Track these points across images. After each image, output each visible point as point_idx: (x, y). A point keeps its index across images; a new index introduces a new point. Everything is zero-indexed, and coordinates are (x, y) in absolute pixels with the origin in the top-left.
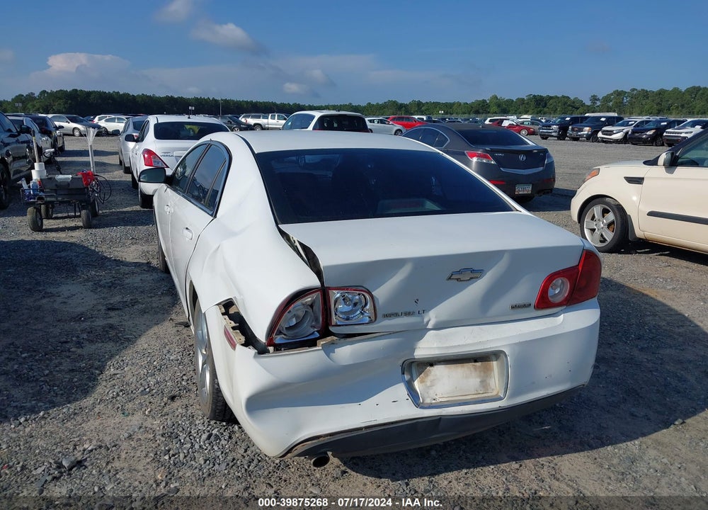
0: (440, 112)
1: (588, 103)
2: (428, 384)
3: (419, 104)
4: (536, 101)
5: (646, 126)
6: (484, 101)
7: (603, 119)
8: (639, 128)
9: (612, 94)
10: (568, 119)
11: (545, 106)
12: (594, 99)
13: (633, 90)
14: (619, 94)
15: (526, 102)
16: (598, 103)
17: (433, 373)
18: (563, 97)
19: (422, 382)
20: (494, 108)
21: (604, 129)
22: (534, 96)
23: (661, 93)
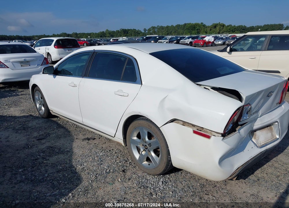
0: (88, 37)
1: (143, 32)
2: (257, 138)
3: (84, 34)
4: (124, 31)
5: (174, 39)
6: (103, 32)
7: (158, 37)
8: (171, 40)
9: (151, 28)
10: (145, 38)
11: (127, 33)
12: (145, 30)
13: (158, 26)
14: (154, 28)
15: (120, 32)
16: (147, 32)
17: (257, 134)
18: (134, 29)
19: (255, 138)
20: (108, 35)
21: (159, 41)
22: (123, 29)
23: (168, 27)
